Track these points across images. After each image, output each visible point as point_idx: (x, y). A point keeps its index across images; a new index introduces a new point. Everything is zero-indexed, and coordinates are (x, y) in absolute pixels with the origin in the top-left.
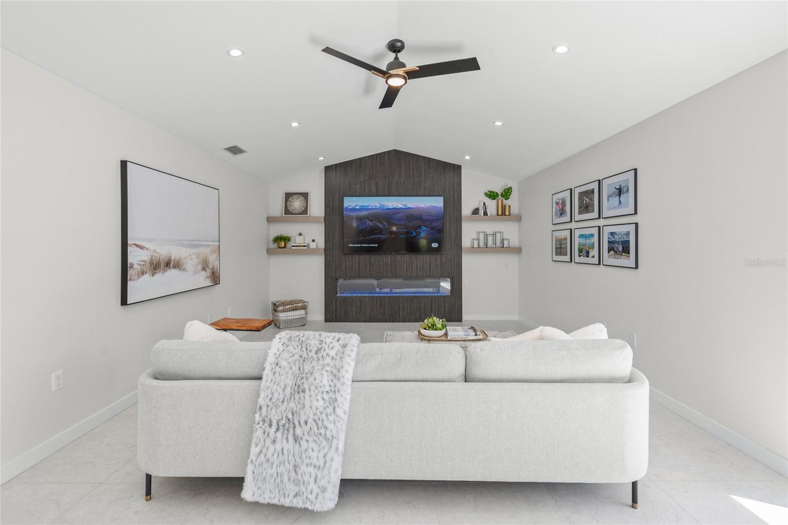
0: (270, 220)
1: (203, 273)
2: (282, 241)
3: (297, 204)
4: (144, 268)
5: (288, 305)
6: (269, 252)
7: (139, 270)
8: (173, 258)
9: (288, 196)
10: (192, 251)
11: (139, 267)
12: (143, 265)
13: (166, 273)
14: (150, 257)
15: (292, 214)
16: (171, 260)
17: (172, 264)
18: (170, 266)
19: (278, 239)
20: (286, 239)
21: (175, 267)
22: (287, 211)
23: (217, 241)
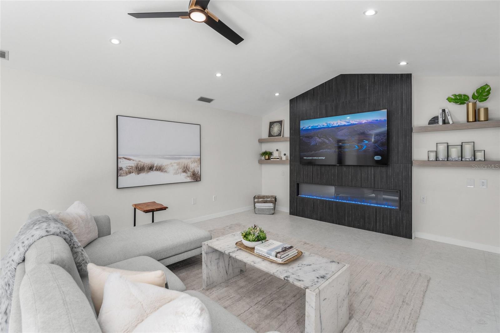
0: (261, 141)
1: (184, 174)
2: (267, 155)
3: (276, 129)
4: (131, 170)
5: (261, 198)
6: (260, 162)
7: (127, 171)
8: (155, 165)
9: (272, 124)
10: (173, 161)
11: (127, 169)
12: (131, 169)
13: (149, 173)
14: (136, 164)
15: (273, 136)
16: (153, 166)
17: (154, 168)
18: (153, 169)
19: (265, 153)
20: (270, 154)
21: (158, 170)
22: (270, 135)
23: (198, 156)
